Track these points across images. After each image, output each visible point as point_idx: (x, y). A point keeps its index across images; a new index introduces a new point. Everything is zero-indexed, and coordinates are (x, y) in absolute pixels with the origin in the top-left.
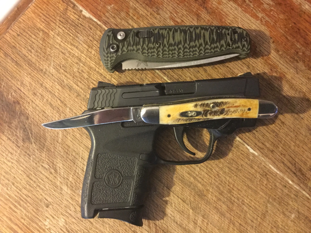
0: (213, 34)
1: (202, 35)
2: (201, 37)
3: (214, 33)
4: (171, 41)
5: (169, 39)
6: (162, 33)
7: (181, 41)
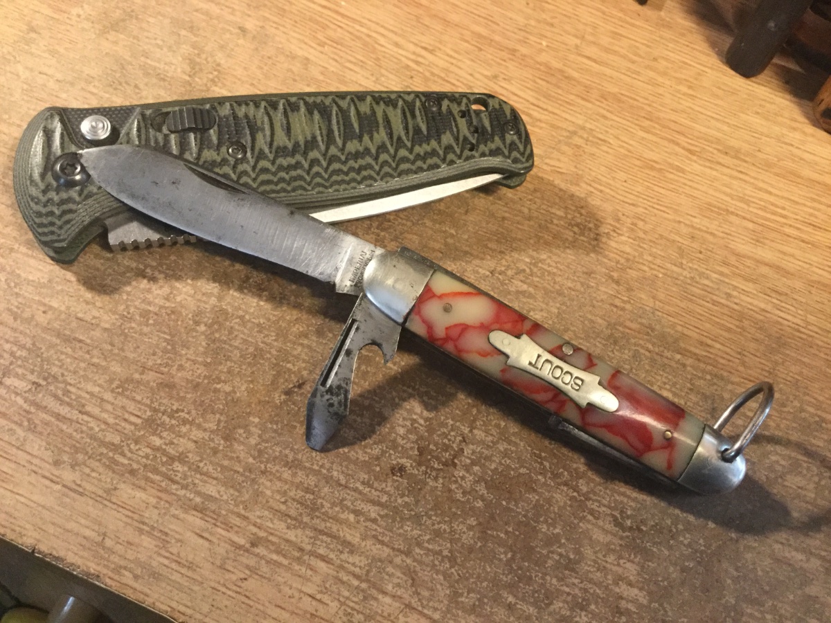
0: (414, 116)
1: (380, 120)
2: (378, 127)
3: (417, 113)
4: (281, 139)
5: (272, 134)
6: (246, 116)
7: (314, 138)
